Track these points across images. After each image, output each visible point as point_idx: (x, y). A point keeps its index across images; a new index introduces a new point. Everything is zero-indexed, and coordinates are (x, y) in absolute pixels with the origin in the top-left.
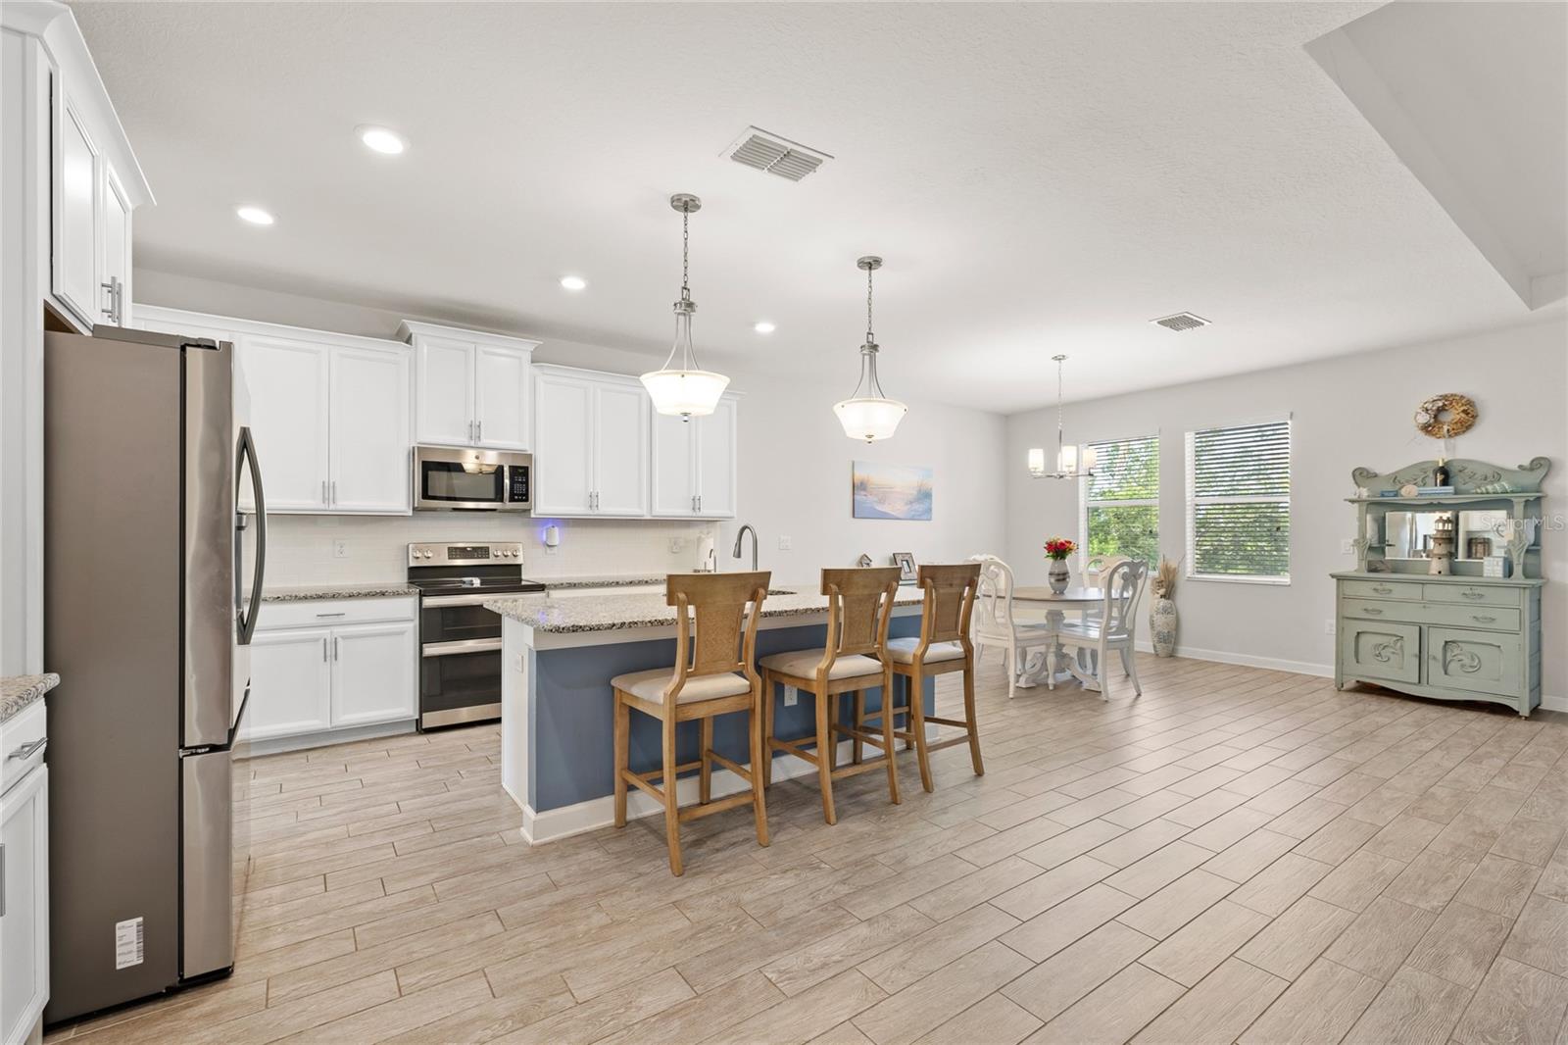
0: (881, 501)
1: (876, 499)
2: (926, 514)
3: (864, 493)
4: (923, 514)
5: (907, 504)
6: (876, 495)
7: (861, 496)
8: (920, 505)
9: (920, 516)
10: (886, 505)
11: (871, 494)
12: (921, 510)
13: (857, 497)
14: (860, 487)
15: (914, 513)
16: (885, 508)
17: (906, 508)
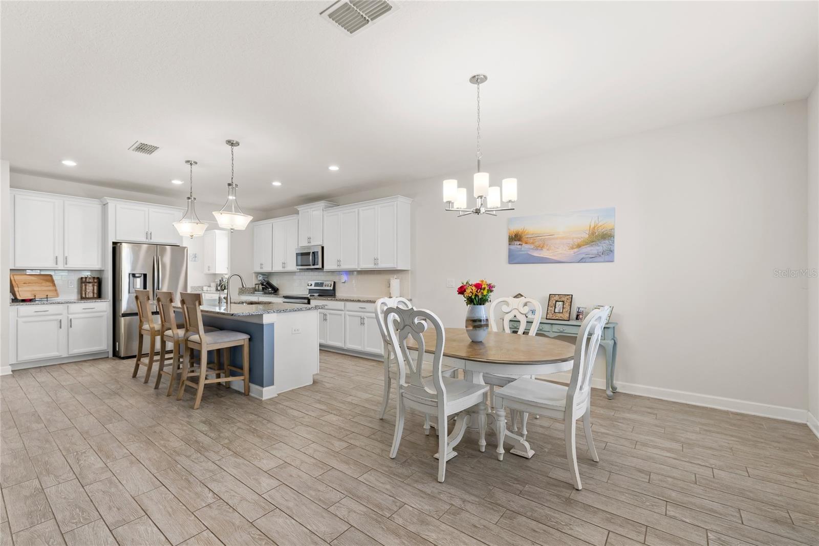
0: (540, 247)
1: (532, 247)
2: (608, 255)
3: (518, 243)
4: (598, 255)
5: (572, 248)
6: (533, 243)
7: (516, 246)
8: (592, 248)
9: (592, 259)
10: (544, 250)
11: (526, 243)
12: (596, 252)
13: (512, 247)
14: (515, 238)
15: (584, 256)
16: (544, 254)
17: (572, 252)
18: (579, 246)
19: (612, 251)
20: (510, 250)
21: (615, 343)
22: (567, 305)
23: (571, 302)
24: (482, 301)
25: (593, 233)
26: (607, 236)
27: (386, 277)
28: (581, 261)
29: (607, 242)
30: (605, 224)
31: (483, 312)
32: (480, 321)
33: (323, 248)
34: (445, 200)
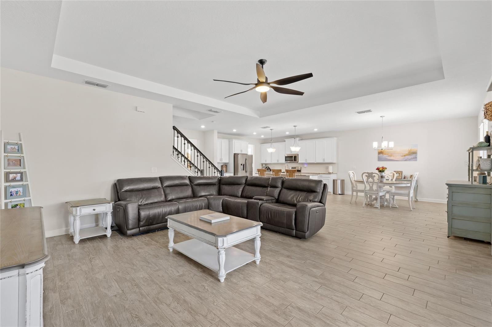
0: (390, 156)
1: (387, 156)
3: (382, 154)
4: (412, 159)
5: (402, 156)
6: (387, 155)
7: (381, 155)
8: (410, 157)
9: (410, 160)
10: (392, 157)
11: (385, 154)
12: (410, 158)
13: (379, 156)
14: (380, 153)
15: (406, 159)
16: (392, 158)
17: (402, 158)
18: (405, 156)
19: (416, 158)
20: (378, 156)
21: (417, 186)
22: (400, 174)
23: (402, 174)
24: (383, 171)
25: (410, 152)
26: (415, 153)
27: (327, 165)
28: (406, 160)
29: (415, 155)
30: (414, 149)
31: (383, 174)
32: (383, 176)
33: (298, 155)
34: (374, 147)
